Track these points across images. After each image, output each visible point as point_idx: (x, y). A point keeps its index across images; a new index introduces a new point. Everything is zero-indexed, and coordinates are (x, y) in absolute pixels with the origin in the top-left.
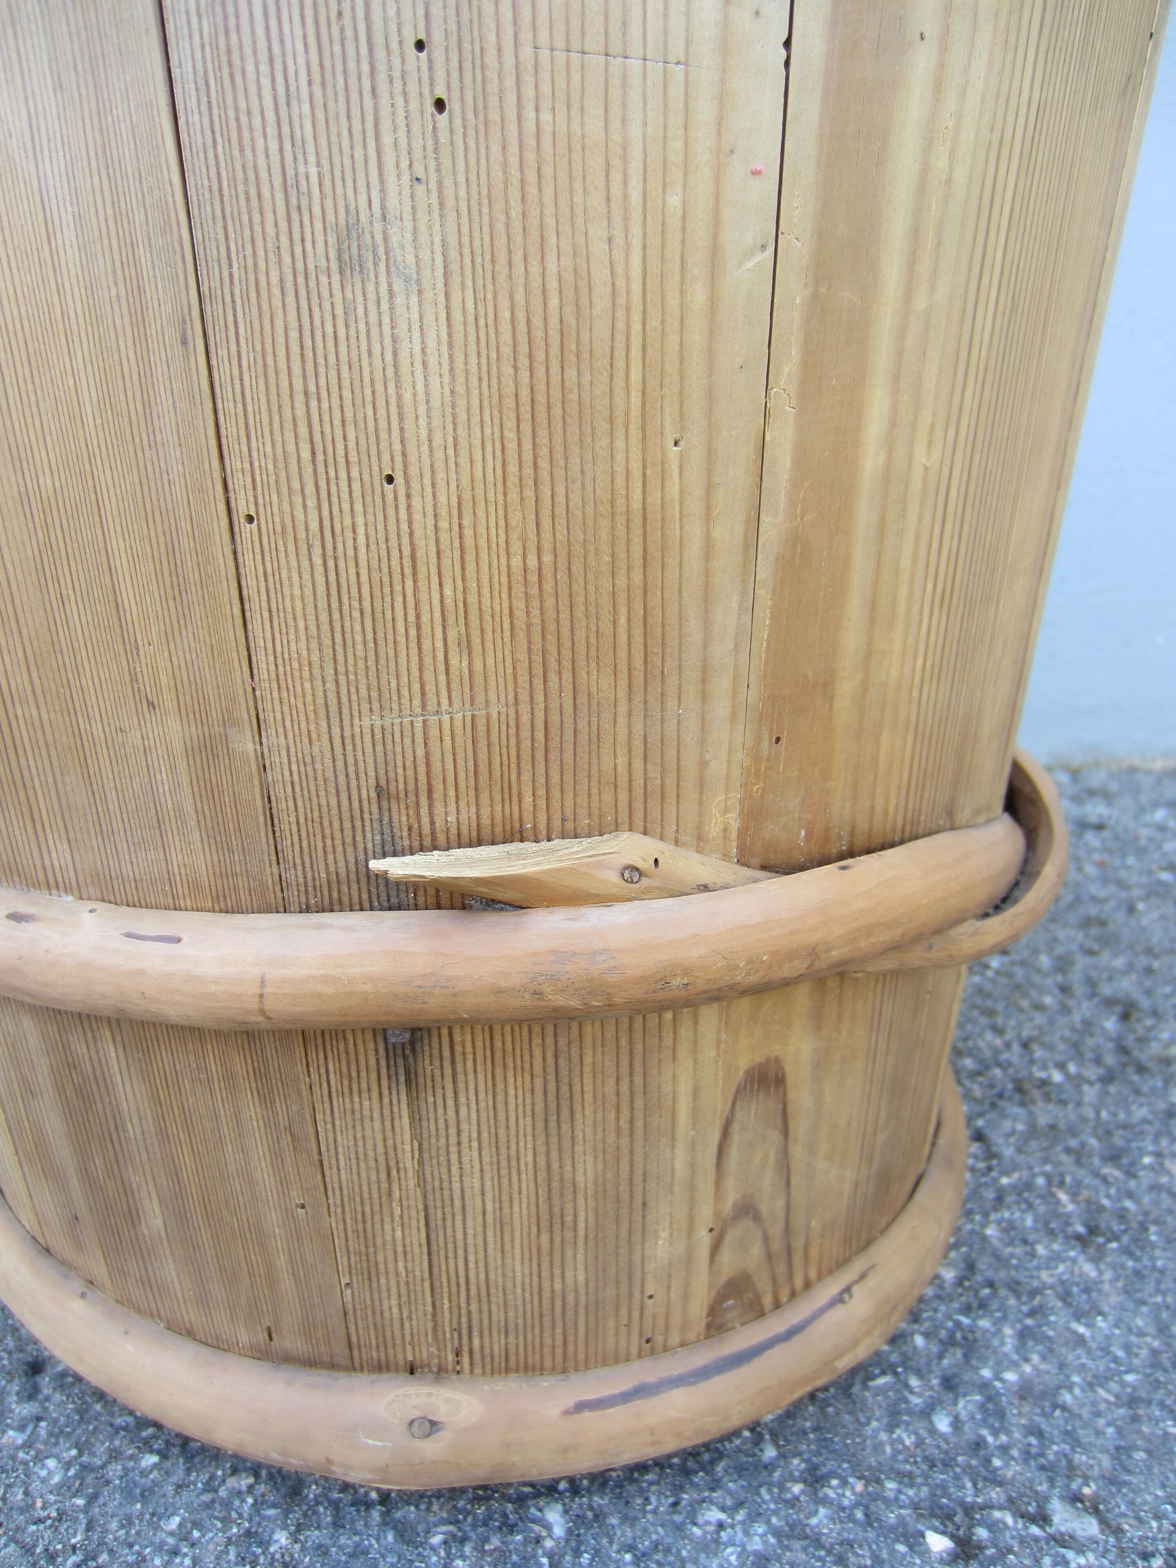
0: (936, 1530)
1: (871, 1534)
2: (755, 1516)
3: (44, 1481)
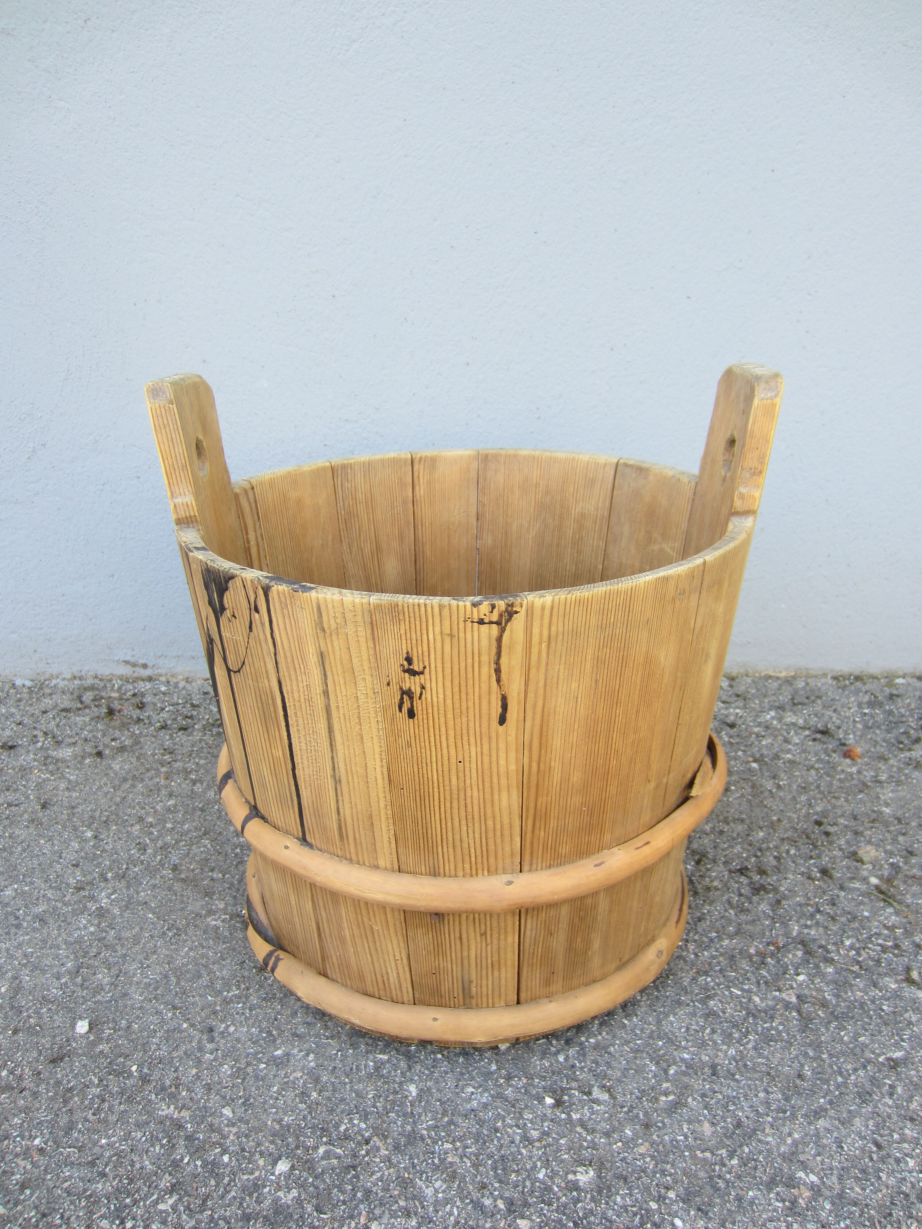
0: (550, 1097)
1: (526, 1097)
2: (486, 1090)
3: (224, 1073)
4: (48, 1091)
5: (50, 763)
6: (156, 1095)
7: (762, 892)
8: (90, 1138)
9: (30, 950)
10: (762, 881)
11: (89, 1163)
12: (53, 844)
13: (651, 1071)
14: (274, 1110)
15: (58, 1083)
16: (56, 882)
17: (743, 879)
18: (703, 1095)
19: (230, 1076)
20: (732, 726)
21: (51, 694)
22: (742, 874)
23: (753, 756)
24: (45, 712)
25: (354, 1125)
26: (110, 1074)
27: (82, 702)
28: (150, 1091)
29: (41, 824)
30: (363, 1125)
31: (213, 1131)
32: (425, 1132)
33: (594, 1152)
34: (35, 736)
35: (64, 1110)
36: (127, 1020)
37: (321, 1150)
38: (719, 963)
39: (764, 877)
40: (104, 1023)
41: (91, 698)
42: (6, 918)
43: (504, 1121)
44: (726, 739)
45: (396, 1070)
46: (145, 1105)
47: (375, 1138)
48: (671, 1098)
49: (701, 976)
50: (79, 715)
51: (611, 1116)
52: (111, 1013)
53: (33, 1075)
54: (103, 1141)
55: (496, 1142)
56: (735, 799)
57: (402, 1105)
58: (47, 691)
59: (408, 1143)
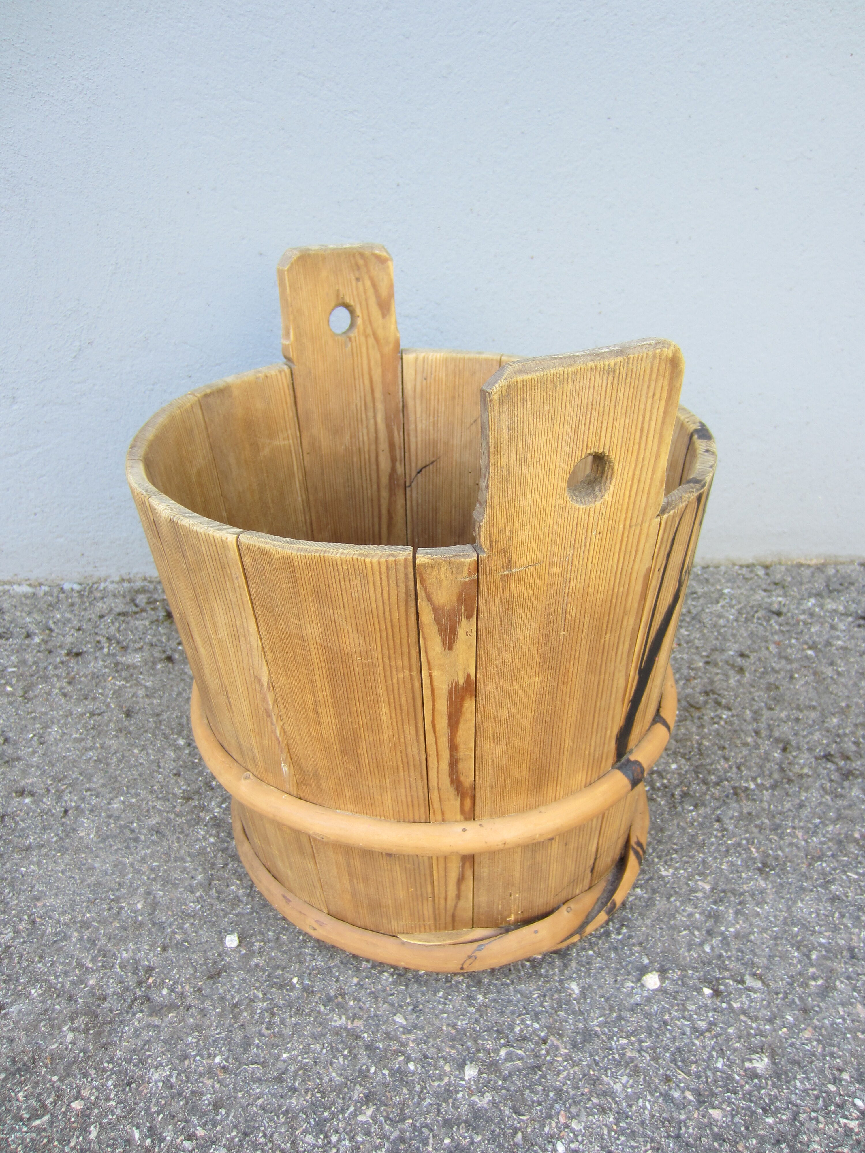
4: (215, 1008)
5: (122, 670)
6: (325, 1006)
7: (851, 778)
8: (270, 1052)
9: (155, 864)
10: (848, 767)
11: (275, 1078)
12: (147, 753)
13: (795, 957)
14: (445, 1015)
15: (222, 999)
16: (162, 792)
17: (829, 765)
18: (849, 978)
19: (394, 983)
20: (779, 614)
21: (102, 598)
22: (828, 760)
23: (806, 643)
24: (101, 617)
25: (527, 1026)
26: (272, 987)
27: (136, 606)
28: (317, 1002)
29: (130, 733)
30: (536, 1026)
31: (391, 1039)
32: (597, 1029)
33: (763, 1039)
34: (99, 642)
35: (236, 1025)
36: (274, 931)
37: (503, 1052)
38: (829, 848)
39: (848, 762)
40: (252, 935)
41: (145, 600)
42: (122, 832)
43: (670, 1014)
44: (777, 627)
45: (553, 969)
46: (316, 1017)
47: (552, 1038)
48: (820, 982)
49: (817, 861)
50: (137, 619)
51: (769, 1003)
52: (256, 925)
53: (195, 991)
54: (285, 1056)
55: (668, 1035)
56: (802, 686)
57: (568, 1002)
58: (98, 595)
59: (584, 1041)
